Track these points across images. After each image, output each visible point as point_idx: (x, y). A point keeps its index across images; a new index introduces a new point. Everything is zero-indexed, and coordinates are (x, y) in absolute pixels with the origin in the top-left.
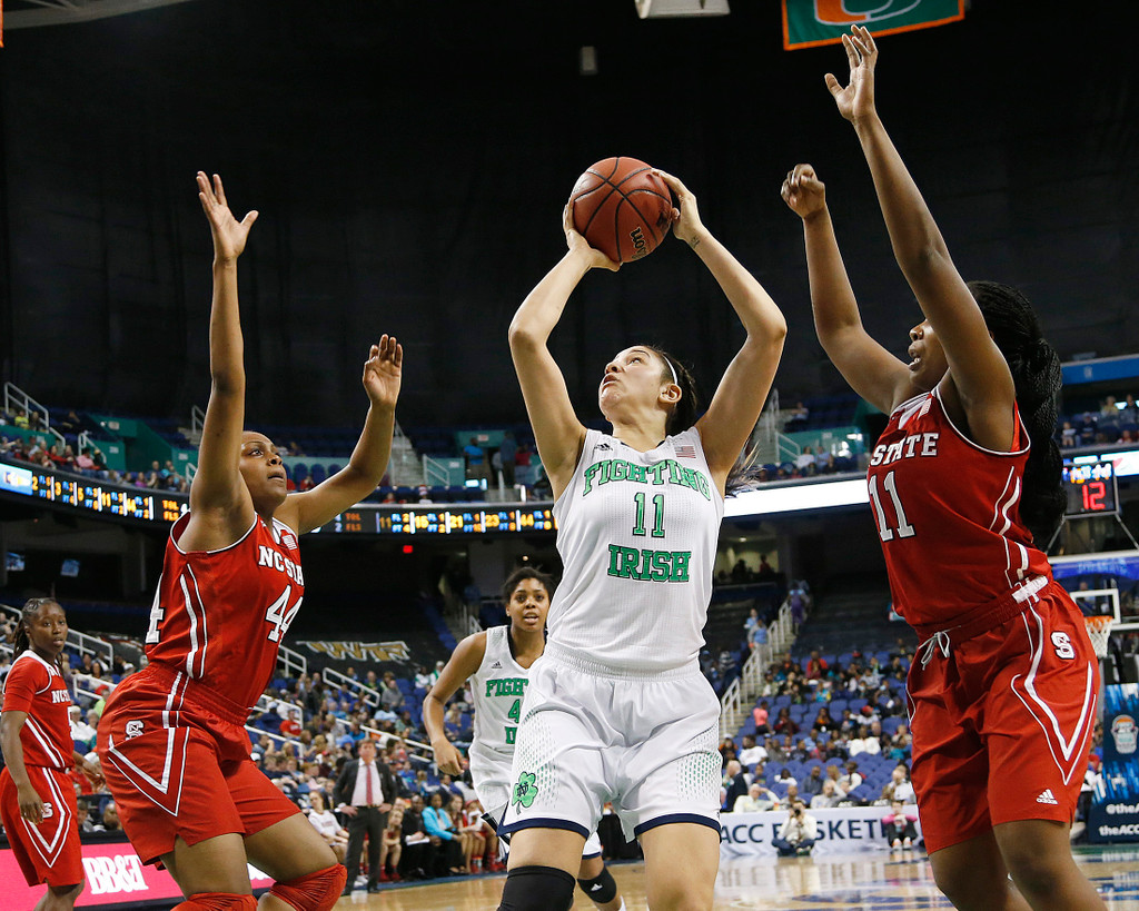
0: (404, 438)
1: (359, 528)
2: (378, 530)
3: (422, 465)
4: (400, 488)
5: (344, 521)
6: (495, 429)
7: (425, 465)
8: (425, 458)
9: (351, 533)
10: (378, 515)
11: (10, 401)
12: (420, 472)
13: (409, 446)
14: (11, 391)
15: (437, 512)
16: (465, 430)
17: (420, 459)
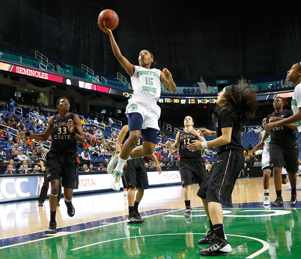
0: (204, 82)
1: (194, 103)
2: (199, 103)
3: (208, 88)
4: (203, 93)
5: (191, 101)
6: (225, 80)
7: (209, 88)
8: (209, 87)
9: (192, 104)
10: (198, 99)
11: (118, 76)
12: (208, 90)
13: (205, 84)
14: (118, 74)
15: (212, 99)
16: (218, 80)
17: (208, 87)
